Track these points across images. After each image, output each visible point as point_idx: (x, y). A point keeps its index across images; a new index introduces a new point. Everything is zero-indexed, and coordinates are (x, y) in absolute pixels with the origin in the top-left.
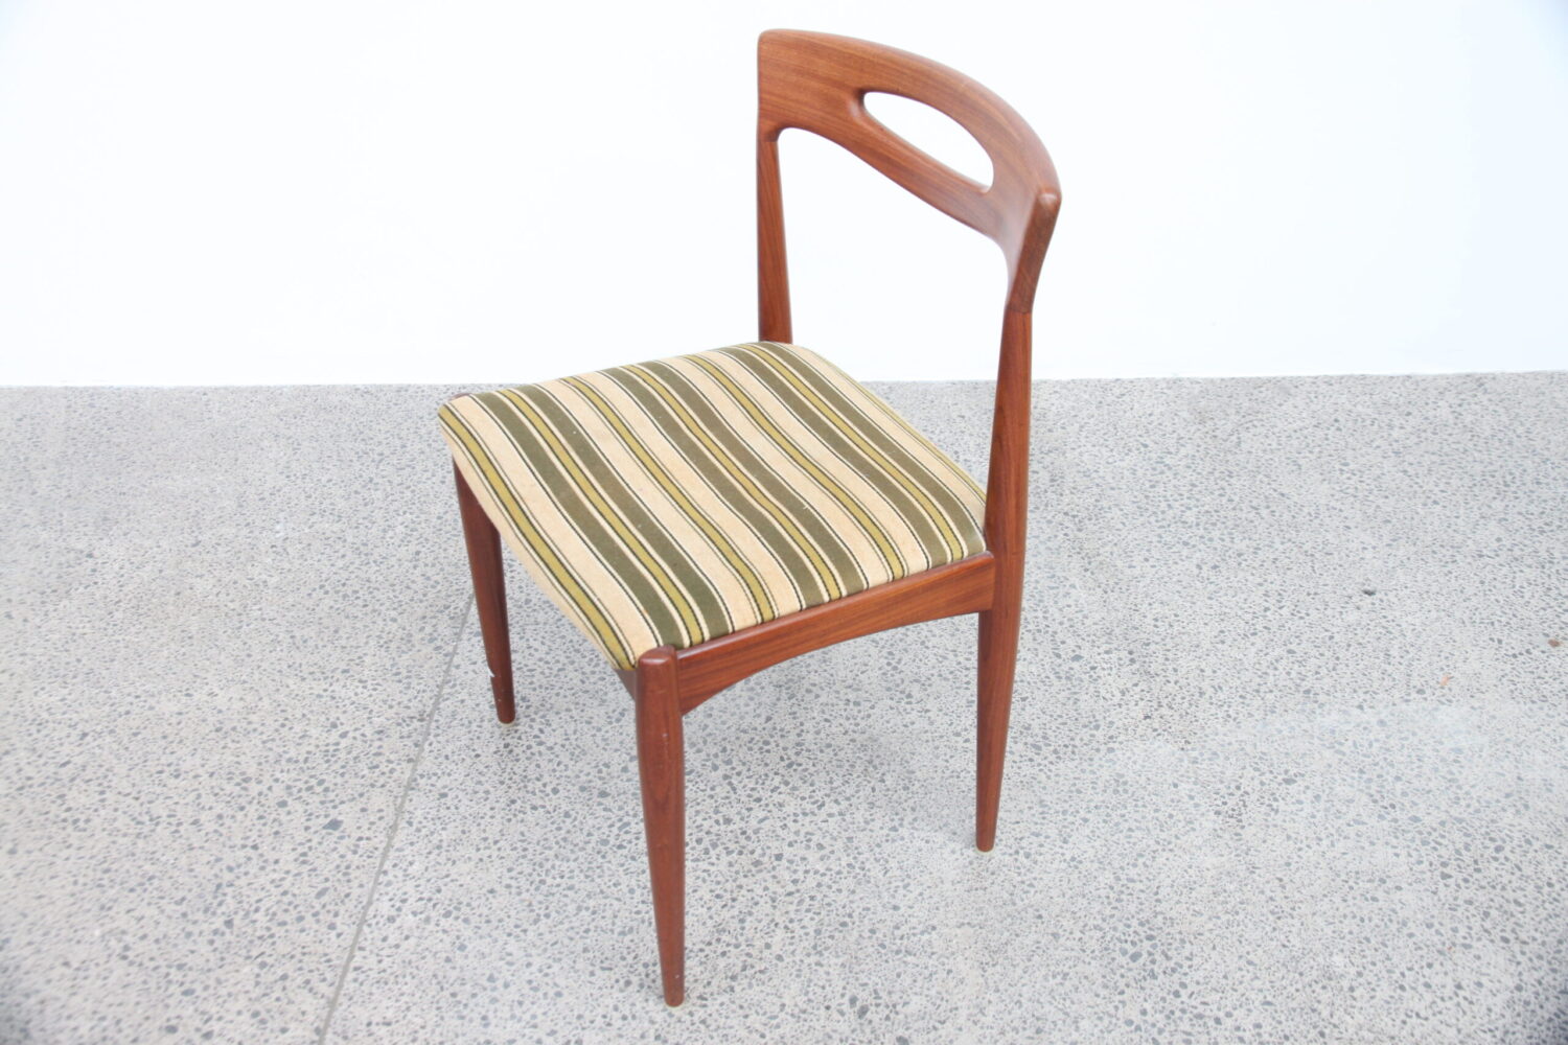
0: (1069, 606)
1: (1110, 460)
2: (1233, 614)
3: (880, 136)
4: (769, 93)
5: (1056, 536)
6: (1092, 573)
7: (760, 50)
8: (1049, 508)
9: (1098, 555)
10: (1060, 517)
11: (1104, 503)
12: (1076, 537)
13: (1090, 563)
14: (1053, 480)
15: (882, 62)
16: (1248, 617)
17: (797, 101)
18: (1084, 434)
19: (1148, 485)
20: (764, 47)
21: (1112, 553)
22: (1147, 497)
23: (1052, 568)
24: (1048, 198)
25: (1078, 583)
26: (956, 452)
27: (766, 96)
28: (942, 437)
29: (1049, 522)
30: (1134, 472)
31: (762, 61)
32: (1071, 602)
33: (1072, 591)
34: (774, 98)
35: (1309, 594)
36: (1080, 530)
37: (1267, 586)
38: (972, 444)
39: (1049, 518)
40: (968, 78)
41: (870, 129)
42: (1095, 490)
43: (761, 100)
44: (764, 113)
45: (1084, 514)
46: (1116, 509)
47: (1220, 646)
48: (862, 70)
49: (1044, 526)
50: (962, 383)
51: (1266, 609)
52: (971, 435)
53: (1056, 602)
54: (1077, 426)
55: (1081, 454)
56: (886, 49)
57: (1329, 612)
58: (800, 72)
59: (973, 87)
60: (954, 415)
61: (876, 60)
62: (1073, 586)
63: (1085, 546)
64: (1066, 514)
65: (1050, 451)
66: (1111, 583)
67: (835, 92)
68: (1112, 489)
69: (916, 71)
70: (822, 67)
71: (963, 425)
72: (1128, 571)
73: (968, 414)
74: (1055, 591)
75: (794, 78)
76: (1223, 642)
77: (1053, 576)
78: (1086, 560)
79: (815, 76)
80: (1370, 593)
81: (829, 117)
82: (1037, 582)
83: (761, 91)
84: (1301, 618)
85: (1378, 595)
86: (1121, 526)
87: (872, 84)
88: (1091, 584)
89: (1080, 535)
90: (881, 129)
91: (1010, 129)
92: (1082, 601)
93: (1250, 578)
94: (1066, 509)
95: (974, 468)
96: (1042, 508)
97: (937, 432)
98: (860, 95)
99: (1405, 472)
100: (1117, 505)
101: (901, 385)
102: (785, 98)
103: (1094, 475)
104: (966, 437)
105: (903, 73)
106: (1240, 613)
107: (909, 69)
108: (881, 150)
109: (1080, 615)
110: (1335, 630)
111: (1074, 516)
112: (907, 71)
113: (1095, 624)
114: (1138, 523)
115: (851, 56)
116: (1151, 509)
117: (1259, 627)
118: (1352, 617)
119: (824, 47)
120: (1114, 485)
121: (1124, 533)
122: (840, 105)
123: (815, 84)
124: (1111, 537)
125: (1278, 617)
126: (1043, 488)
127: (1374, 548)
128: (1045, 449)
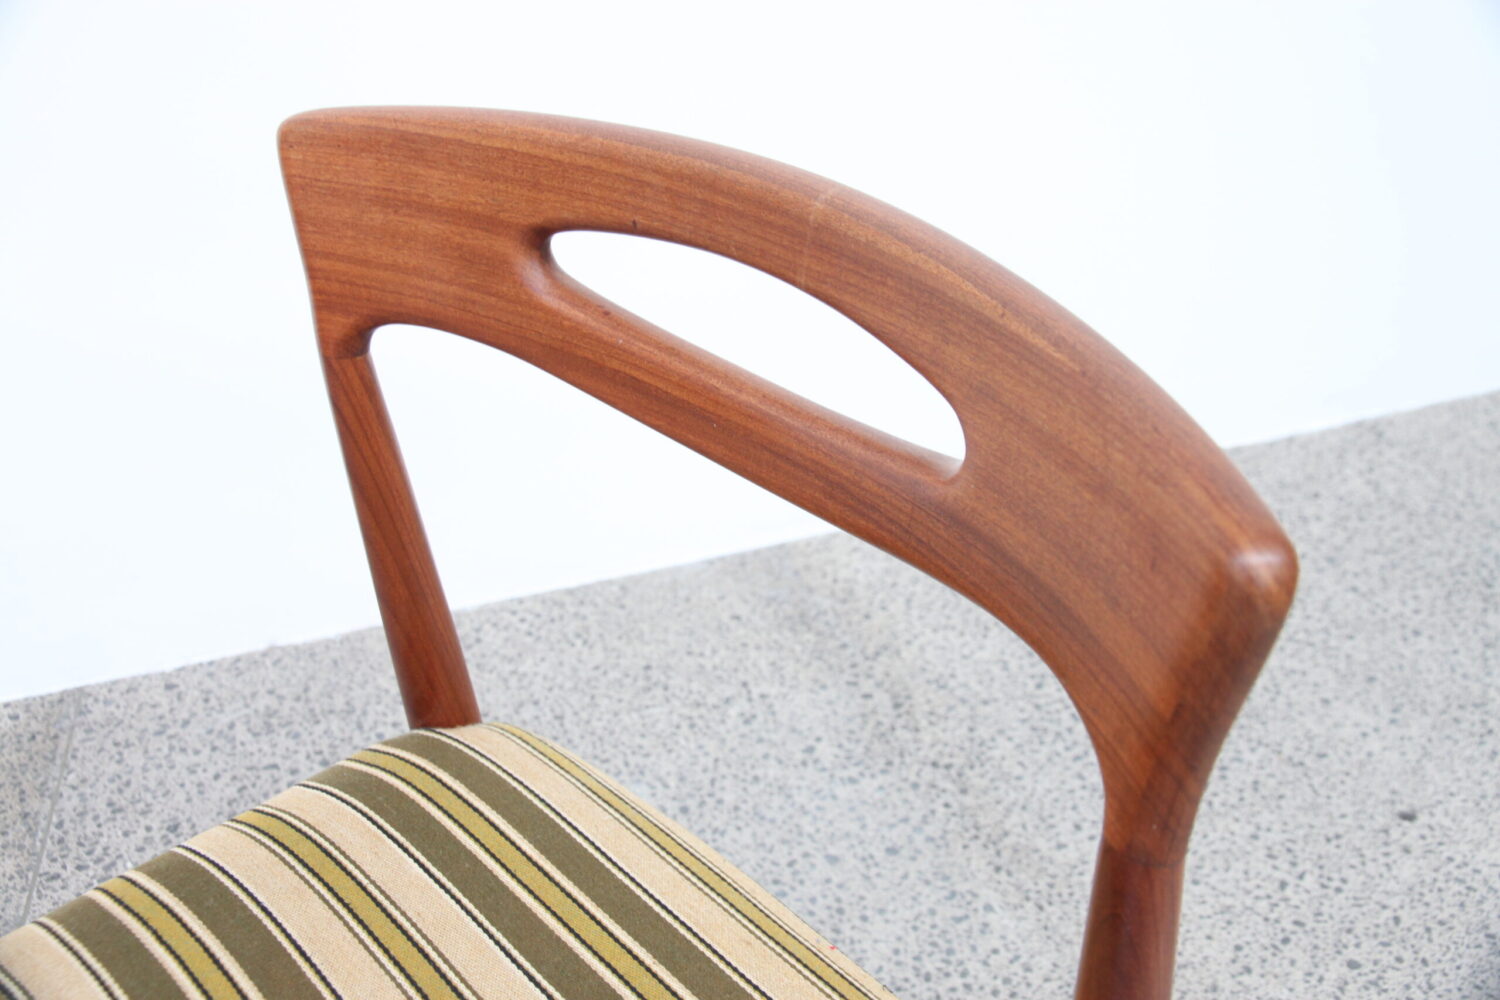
0: (995, 951)
1: (966, 651)
2: (1239, 908)
3: (605, 330)
4: (327, 255)
5: (933, 812)
6: (1009, 873)
7: (285, 162)
8: (908, 759)
9: (1006, 834)
10: (928, 774)
11: (983, 732)
12: (964, 808)
13: (998, 853)
14: (897, 706)
15: (582, 160)
16: (1263, 905)
17: (394, 267)
18: (915, 613)
19: (1031, 684)
20: (293, 155)
21: (1024, 827)
22: (1038, 707)
23: (946, 878)
24: (1259, 562)
25: (995, 900)
26: (745, 684)
27: (319, 263)
28: (717, 660)
29: (915, 786)
30: (1005, 667)
31: (298, 187)
32: (997, 943)
33: (991, 918)
34: (341, 266)
35: (1328, 840)
36: (964, 791)
37: (1266, 838)
38: (763, 664)
39: (913, 778)
40: (834, 184)
41: (578, 315)
42: (963, 711)
43: (312, 273)
44: (324, 303)
45: (958, 761)
46: (1001, 740)
47: (1245, 979)
48: (536, 186)
49: (910, 795)
50: (722, 559)
51: (1283, 885)
52: (758, 648)
53: (974, 949)
54: (901, 601)
55: (922, 649)
56: (588, 129)
57: (1371, 868)
58: (386, 201)
59: (850, 206)
60: (725, 617)
61: (565, 158)
62: (988, 908)
63: (982, 820)
64: (935, 764)
65: (877, 654)
66: (1042, 885)
67: (480, 240)
68: (985, 703)
69: (680, 176)
70: (438, 184)
71: (741, 632)
72: (1059, 856)
73: (743, 610)
74: (964, 925)
75: (377, 217)
76: (1248, 970)
77: (953, 894)
78: (992, 850)
79: (425, 209)
80: (1409, 817)
81: (476, 296)
82: (932, 912)
83: (308, 252)
84: (1338, 890)
85: (1423, 819)
86: (1018, 771)
87: (567, 215)
88: (1014, 898)
89: (968, 800)
90: (606, 312)
91: (1015, 326)
92: (1011, 937)
93: (1235, 827)
94: (932, 755)
95: (777, 708)
96: (897, 761)
97: (708, 652)
98: (538, 240)
99: (1354, 589)
100: (1001, 732)
101: (637, 580)
102: (365, 262)
103: (952, 683)
104: (753, 654)
105: (643, 184)
106: (1249, 902)
107: (657, 171)
108: (615, 364)
109: (1017, 967)
110: (1395, 902)
111: (948, 767)
112: (654, 179)
113: (1047, 980)
114: (1042, 757)
115: (503, 153)
116: (1053, 728)
117: (1287, 924)
118: (1407, 870)
119: (436, 141)
120: (985, 695)
121: (1027, 781)
122: (498, 267)
123: (428, 227)
124: (1013, 795)
125: (1305, 896)
126: (887, 722)
127: (1376, 730)
128: (870, 651)
